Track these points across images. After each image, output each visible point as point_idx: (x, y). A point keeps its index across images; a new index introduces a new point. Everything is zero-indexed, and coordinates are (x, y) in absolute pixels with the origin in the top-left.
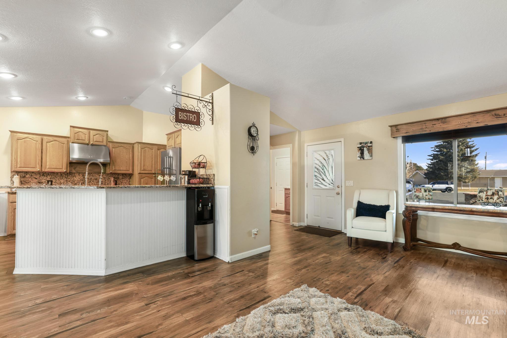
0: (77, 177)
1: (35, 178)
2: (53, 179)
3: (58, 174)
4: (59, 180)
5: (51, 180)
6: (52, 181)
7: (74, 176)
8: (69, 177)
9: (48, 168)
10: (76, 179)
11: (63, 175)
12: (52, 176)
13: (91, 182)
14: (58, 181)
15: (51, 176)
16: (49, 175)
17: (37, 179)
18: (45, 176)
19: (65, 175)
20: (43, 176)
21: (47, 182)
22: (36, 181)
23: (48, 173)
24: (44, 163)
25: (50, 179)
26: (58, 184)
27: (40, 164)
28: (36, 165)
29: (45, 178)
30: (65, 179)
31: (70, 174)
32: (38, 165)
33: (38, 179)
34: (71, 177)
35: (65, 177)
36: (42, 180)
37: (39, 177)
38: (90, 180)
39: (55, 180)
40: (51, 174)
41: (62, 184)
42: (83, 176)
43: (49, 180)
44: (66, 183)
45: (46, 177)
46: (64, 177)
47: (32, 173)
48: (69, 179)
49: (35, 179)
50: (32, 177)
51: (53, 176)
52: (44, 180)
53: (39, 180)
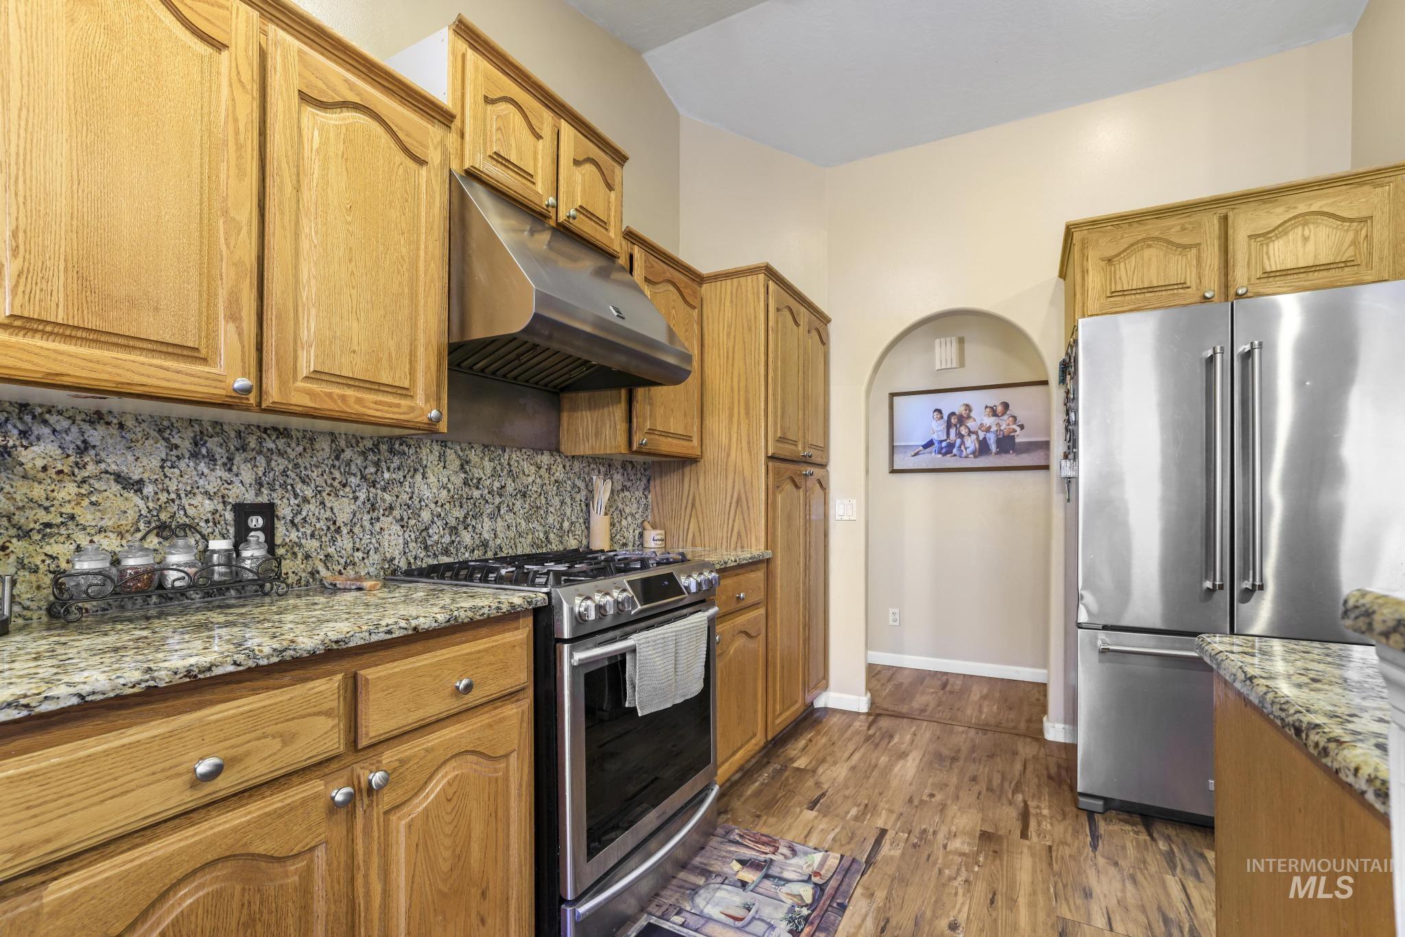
0: (432, 479)
1: (118, 477)
2: (280, 491)
3: (312, 440)
4: (322, 503)
5: (260, 500)
6: (268, 511)
7: (416, 470)
8: (387, 475)
9: (317, 376)
10: (427, 494)
11: (348, 454)
12: (269, 462)
13: (502, 512)
14: (312, 508)
15: (261, 460)
16: (243, 448)
17: (137, 486)
18: (212, 458)
19: (363, 454)
20: (195, 455)
21: (229, 516)
22: (132, 515)
23: (239, 434)
24: (279, 317)
25: (259, 493)
26: (312, 536)
27: (245, 314)
28: (211, 319)
29: (214, 479)
30: (362, 496)
31: (391, 451)
32: (231, 326)
33: (149, 490)
34: (399, 475)
35: (363, 477)
36: (185, 501)
37: (156, 463)
38: (498, 500)
39: (296, 496)
40: (260, 441)
41: (345, 531)
42: (462, 467)
43: (250, 497)
44: (367, 524)
45: (220, 472)
46: (354, 469)
47: (91, 423)
48: (384, 489)
49: (116, 488)
50: (91, 469)
51: (279, 464)
52: (208, 505)
53: (163, 497)
